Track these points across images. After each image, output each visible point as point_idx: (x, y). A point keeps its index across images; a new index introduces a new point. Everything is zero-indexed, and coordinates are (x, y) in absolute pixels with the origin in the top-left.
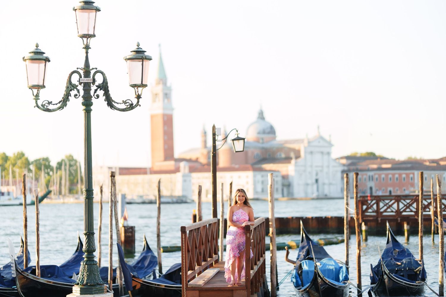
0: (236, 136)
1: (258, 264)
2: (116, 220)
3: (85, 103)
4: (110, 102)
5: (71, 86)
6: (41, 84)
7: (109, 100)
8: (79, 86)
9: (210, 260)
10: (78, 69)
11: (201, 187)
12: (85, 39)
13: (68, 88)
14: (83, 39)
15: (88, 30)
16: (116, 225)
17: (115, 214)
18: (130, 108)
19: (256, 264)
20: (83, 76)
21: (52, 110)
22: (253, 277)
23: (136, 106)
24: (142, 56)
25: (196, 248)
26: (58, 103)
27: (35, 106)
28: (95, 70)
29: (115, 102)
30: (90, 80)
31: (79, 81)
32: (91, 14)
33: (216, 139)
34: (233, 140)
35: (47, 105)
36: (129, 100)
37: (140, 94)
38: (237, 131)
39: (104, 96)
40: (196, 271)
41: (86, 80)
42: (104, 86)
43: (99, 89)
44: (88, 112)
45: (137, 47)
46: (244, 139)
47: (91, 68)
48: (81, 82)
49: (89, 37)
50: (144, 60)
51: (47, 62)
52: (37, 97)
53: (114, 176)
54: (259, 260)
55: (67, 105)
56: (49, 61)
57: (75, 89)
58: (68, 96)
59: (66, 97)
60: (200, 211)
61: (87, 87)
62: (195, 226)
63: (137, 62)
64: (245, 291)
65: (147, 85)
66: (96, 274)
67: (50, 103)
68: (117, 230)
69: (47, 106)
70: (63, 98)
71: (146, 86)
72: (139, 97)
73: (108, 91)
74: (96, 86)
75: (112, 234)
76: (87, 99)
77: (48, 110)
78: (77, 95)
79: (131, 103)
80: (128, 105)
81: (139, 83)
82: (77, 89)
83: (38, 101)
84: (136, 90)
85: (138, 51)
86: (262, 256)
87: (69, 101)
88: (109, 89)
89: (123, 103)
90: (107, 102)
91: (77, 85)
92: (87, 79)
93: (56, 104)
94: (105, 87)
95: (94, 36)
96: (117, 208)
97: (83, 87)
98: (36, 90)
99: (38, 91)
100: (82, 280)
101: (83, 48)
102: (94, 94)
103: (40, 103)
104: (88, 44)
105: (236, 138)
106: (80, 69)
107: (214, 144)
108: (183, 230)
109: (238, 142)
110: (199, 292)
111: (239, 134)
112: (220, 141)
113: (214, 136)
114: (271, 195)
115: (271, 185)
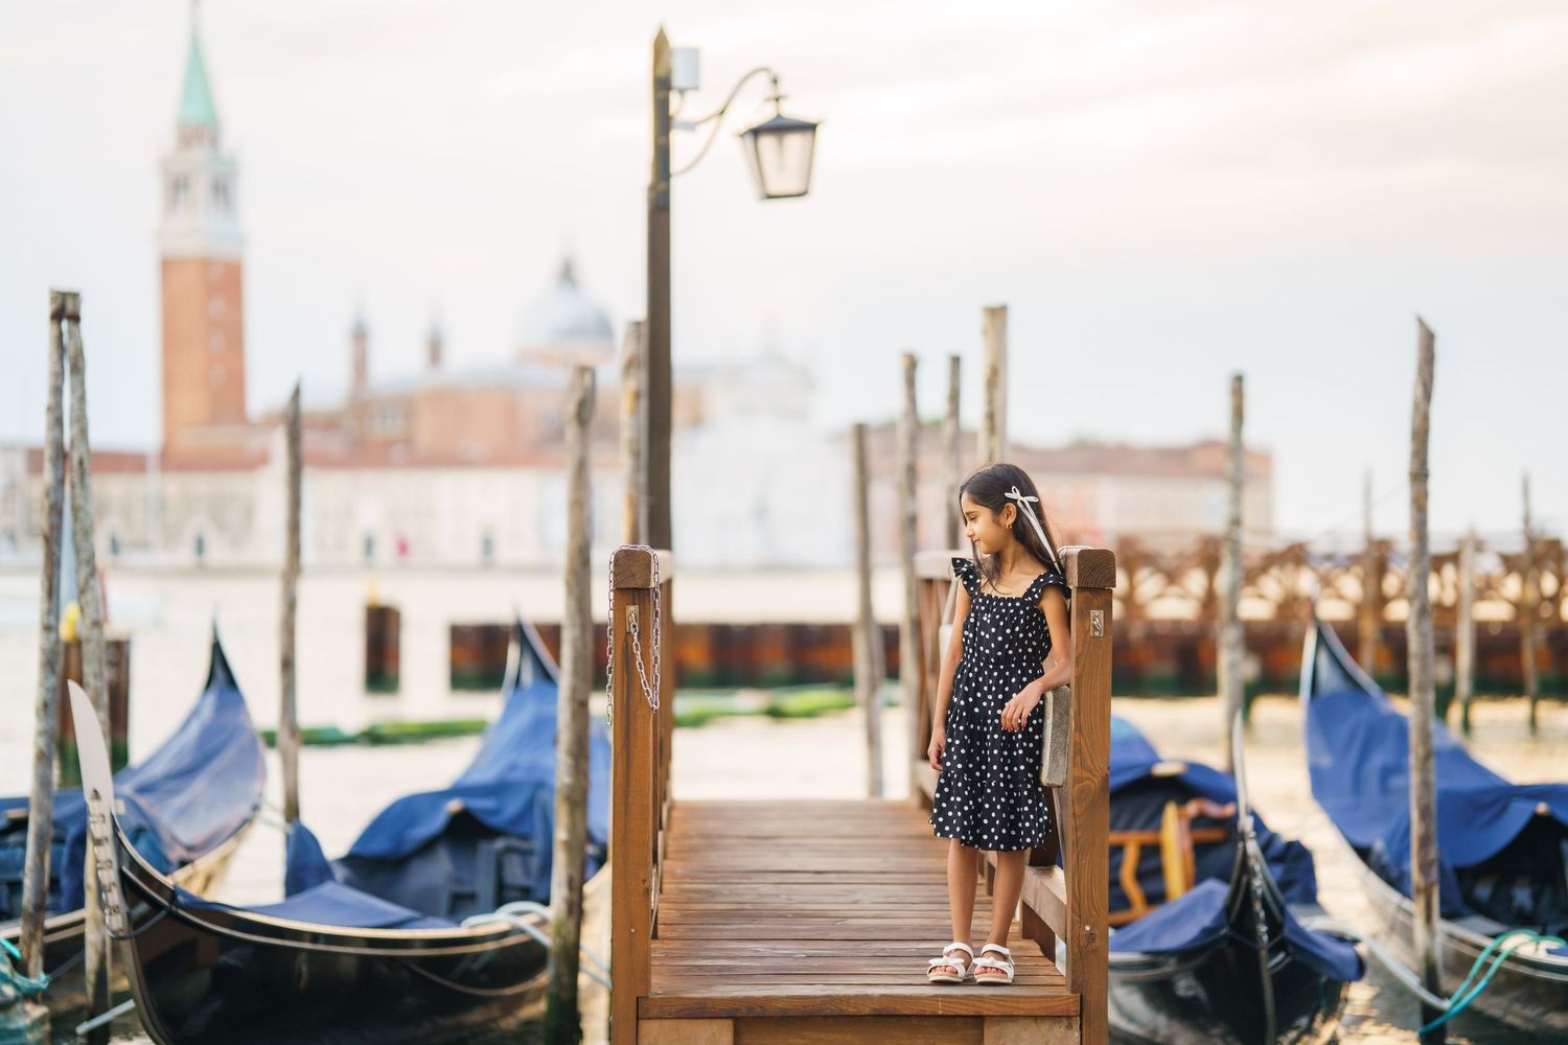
0: (765, 114)
33: (673, 110)
34: (756, 132)
38: (775, 81)
46: (809, 128)
53: (75, 318)
64: (1070, 1027)
105: (769, 121)
107: (662, 140)
108: (633, 575)
109: (780, 143)
110: (737, 1033)
111: (785, 97)
112: (691, 126)
113: (662, 94)
114: (992, 429)
115: (994, 371)
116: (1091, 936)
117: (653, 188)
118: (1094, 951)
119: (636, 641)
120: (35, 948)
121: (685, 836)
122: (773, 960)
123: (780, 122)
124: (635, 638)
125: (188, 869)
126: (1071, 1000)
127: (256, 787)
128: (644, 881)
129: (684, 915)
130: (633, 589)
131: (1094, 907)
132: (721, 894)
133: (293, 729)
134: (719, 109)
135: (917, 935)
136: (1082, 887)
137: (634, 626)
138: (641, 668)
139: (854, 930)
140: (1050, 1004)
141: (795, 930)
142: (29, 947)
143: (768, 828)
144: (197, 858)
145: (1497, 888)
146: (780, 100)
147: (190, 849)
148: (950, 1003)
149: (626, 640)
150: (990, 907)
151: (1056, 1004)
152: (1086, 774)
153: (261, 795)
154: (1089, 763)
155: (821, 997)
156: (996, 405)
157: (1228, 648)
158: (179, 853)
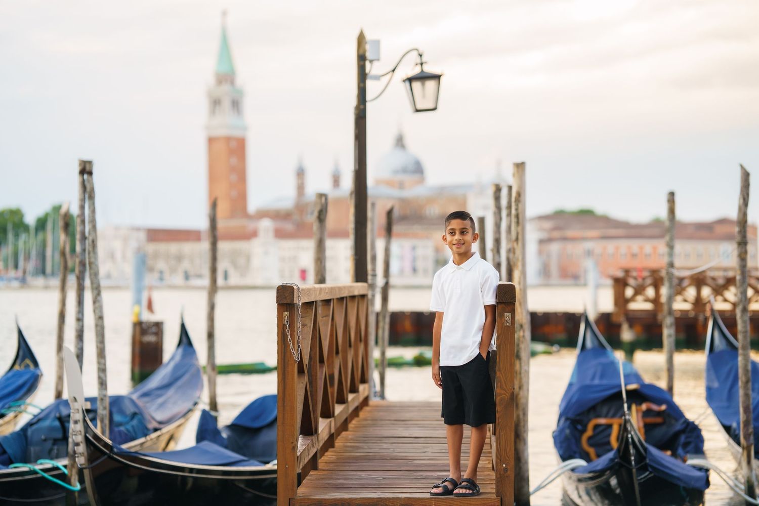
0: (416, 71)
2: (93, 289)
9: (353, 399)
11: (326, 199)
16: (94, 302)
17: (90, 275)
25: (322, 361)
33: (367, 70)
34: (410, 80)
38: (421, 56)
40: (320, 437)
46: (437, 77)
53: (90, 173)
60: (321, 262)
62: (320, 294)
68: (97, 316)
96: (96, 258)
105: (418, 74)
107: (362, 85)
108: (286, 297)
109: (423, 85)
111: (426, 63)
112: (377, 78)
113: (362, 63)
114: (518, 223)
115: (519, 194)
116: (506, 470)
117: (357, 108)
118: (507, 477)
119: (288, 329)
120: (74, 471)
121: (366, 420)
122: (366, 480)
123: (424, 75)
124: (288, 327)
125: (158, 433)
126: (496, 500)
127: (197, 394)
128: (292, 443)
129: (338, 459)
130: (286, 304)
131: (507, 456)
132: (363, 448)
133: (213, 365)
134: (393, 69)
135: (442, 469)
136: (501, 446)
137: (287, 322)
138: (290, 342)
139: (414, 466)
140: (485, 502)
141: (385, 466)
142: (71, 470)
143: (407, 415)
144: (164, 427)
146: (424, 65)
147: (160, 423)
148: (437, 501)
149: (283, 328)
150: (490, 455)
151: (490, 502)
152: (503, 392)
153: (199, 398)
154: (505, 387)
155: (376, 498)
156: (520, 211)
157: (667, 327)
158: (154, 425)
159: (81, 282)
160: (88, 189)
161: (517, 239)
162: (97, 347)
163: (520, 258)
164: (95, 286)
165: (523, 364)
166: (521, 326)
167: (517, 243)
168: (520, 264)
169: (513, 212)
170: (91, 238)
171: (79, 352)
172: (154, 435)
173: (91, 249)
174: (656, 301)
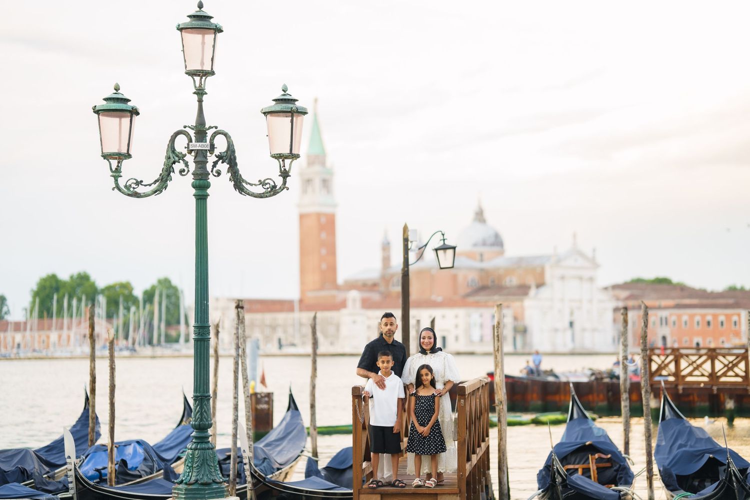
0: (442, 243)
1: (477, 452)
2: (243, 379)
3: (197, 184)
4: (238, 183)
5: (174, 156)
6: (124, 151)
7: (237, 179)
8: (188, 155)
10: (185, 127)
12: (197, 79)
13: (169, 158)
14: (194, 79)
15: (202, 64)
16: (244, 387)
17: (242, 370)
18: (272, 193)
19: (474, 453)
20: (194, 139)
21: (142, 194)
22: (470, 472)
23: (282, 189)
24: (292, 108)
26: (152, 184)
27: (114, 188)
28: (214, 130)
29: (247, 183)
30: (206, 146)
31: (188, 147)
32: (207, 36)
33: (409, 247)
34: (436, 250)
35: (133, 186)
36: (270, 179)
37: (287, 170)
38: (443, 235)
39: (228, 172)
41: (198, 146)
42: (229, 157)
43: (221, 161)
44: (201, 198)
45: (283, 93)
46: (454, 248)
47: (207, 126)
48: (191, 148)
49: (205, 75)
50: (294, 114)
51: (134, 115)
52: (116, 173)
53: (242, 307)
54: (479, 446)
55: (167, 186)
56: (138, 114)
57: (181, 161)
58: (169, 171)
59: (167, 173)
61: (201, 157)
63: (284, 117)
64: (457, 496)
65: (299, 155)
66: (213, 465)
67: (139, 183)
68: (246, 396)
69: (134, 188)
70: (160, 175)
71: (297, 156)
72: (285, 174)
73: (236, 164)
74: (216, 155)
75: (238, 402)
76: (200, 177)
77: (137, 195)
78: (184, 171)
79: (273, 184)
80: (268, 188)
81: (286, 151)
82: (184, 160)
83: (119, 179)
84: (282, 162)
85: (285, 99)
86: (484, 441)
87: (171, 180)
88: (237, 161)
89: (260, 184)
90: (233, 182)
91: (184, 153)
92: (201, 144)
93: (150, 185)
94: (231, 157)
95: (212, 73)
96: (245, 360)
97: (194, 158)
98: (116, 161)
99: (119, 162)
100: (188, 475)
101: (194, 93)
102: (213, 169)
103: (122, 182)
104: (202, 86)
105: (441, 246)
106: (189, 127)
107: (406, 256)
108: (356, 392)
109: (445, 252)
110: (381, 498)
112: (416, 250)
113: (406, 243)
114: (498, 340)
115: (499, 323)
116: (462, 475)
117: (403, 269)
118: (463, 479)
120: (234, 491)
123: (445, 247)
124: (357, 407)
125: (280, 471)
126: (457, 490)
130: (357, 395)
133: (315, 428)
134: (426, 244)
137: (357, 404)
138: (359, 413)
142: (232, 491)
144: (282, 467)
145: (699, 482)
146: (445, 240)
147: (281, 465)
149: (355, 407)
153: (304, 447)
156: (499, 332)
157: (623, 400)
158: (277, 466)
159: (237, 374)
160: (241, 318)
161: (498, 350)
162: (246, 414)
163: (500, 361)
164: (245, 377)
165: (502, 426)
166: (501, 402)
167: (498, 353)
168: (500, 365)
169: (496, 334)
170: (242, 347)
171: (236, 417)
172: (277, 473)
173: (242, 354)
174: (677, 374)
